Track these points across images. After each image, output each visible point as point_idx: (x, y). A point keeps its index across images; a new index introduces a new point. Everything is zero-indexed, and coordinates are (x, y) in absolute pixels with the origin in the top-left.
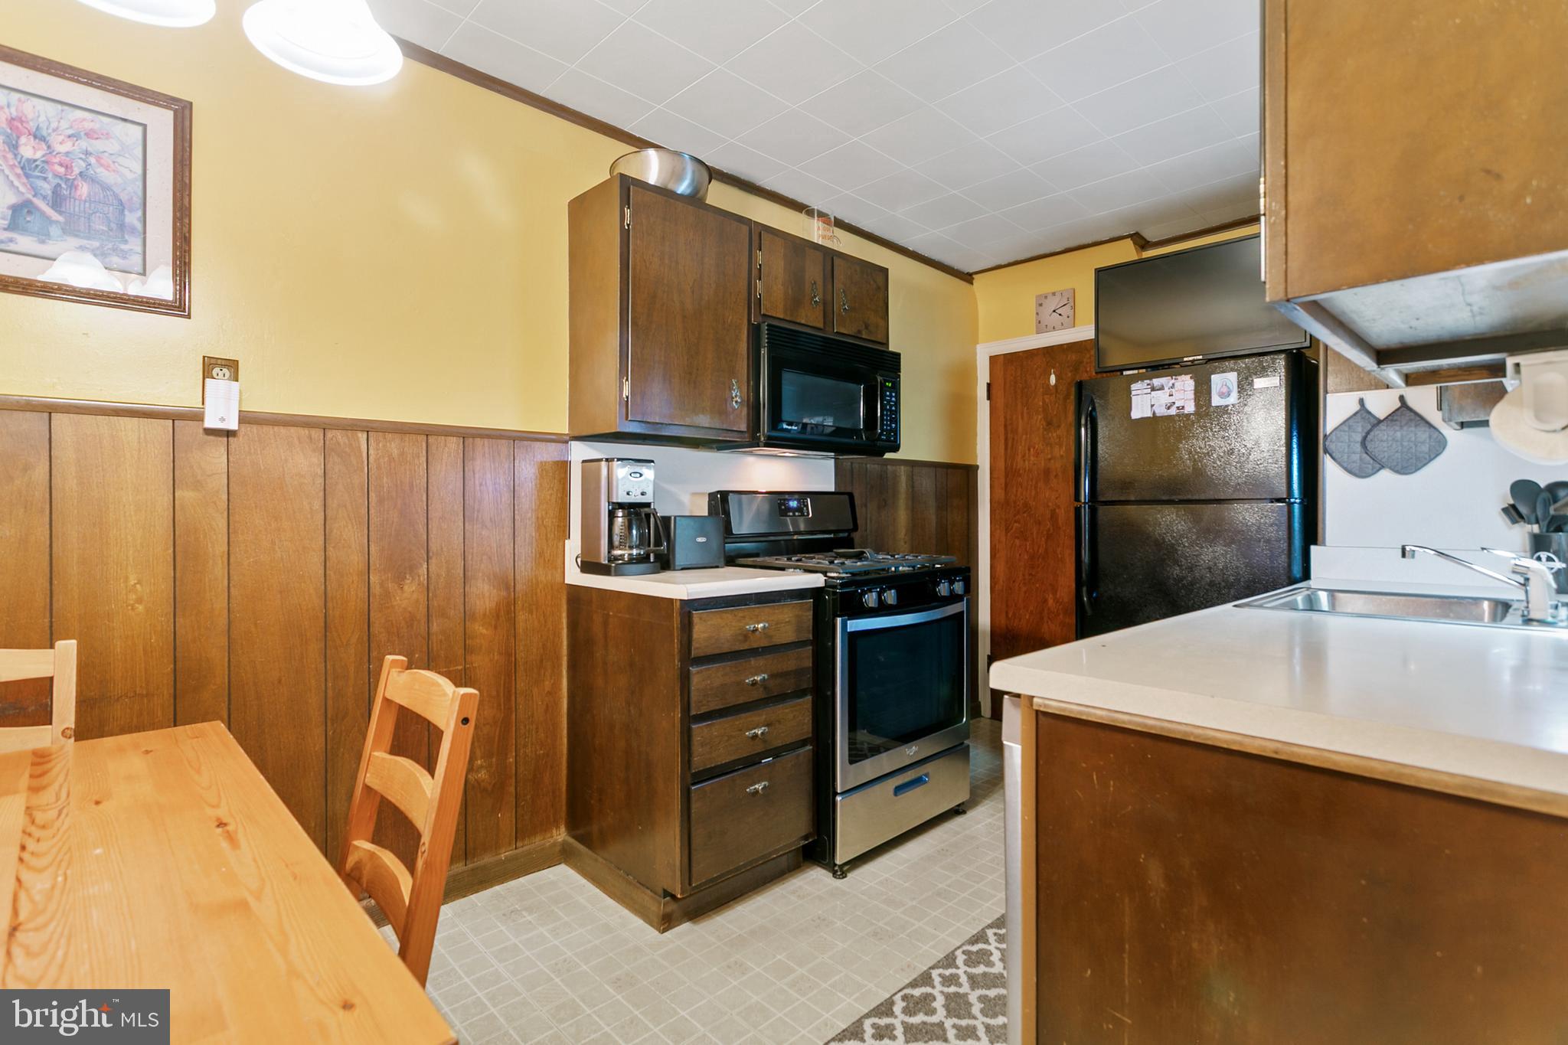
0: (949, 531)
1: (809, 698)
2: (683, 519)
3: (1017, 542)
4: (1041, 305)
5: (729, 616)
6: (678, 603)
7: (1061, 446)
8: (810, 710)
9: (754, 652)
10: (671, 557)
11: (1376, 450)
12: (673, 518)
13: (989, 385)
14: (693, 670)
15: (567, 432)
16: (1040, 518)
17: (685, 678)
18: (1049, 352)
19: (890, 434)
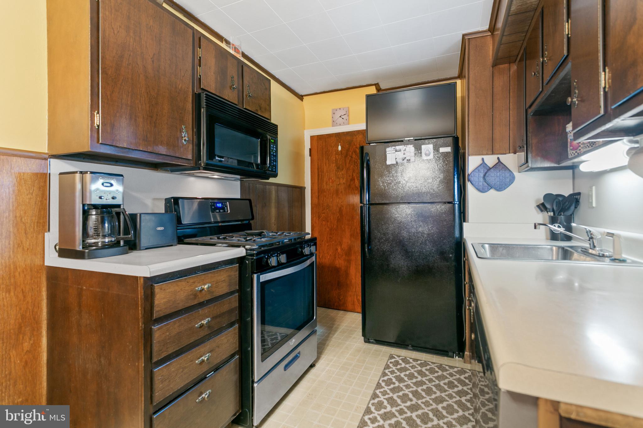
0: (294, 218)
1: (237, 326)
2: (146, 215)
3: (324, 223)
4: (334, 113)
5: (184, 283)
6: (142, 280)
7: (343, 179)
8: (238, 333)
9: (201, 305)
10: (137, 241)
11: (490, 181)
12: (139, 215)
13: (310, 149)
14: (155, 328)
15: (46, 152)
16: (334, 212)
17: (148, 336)
18: (338, 135)
19: (273, 167)
